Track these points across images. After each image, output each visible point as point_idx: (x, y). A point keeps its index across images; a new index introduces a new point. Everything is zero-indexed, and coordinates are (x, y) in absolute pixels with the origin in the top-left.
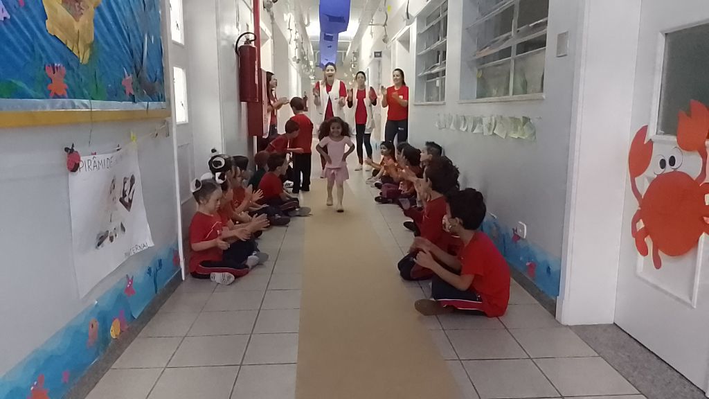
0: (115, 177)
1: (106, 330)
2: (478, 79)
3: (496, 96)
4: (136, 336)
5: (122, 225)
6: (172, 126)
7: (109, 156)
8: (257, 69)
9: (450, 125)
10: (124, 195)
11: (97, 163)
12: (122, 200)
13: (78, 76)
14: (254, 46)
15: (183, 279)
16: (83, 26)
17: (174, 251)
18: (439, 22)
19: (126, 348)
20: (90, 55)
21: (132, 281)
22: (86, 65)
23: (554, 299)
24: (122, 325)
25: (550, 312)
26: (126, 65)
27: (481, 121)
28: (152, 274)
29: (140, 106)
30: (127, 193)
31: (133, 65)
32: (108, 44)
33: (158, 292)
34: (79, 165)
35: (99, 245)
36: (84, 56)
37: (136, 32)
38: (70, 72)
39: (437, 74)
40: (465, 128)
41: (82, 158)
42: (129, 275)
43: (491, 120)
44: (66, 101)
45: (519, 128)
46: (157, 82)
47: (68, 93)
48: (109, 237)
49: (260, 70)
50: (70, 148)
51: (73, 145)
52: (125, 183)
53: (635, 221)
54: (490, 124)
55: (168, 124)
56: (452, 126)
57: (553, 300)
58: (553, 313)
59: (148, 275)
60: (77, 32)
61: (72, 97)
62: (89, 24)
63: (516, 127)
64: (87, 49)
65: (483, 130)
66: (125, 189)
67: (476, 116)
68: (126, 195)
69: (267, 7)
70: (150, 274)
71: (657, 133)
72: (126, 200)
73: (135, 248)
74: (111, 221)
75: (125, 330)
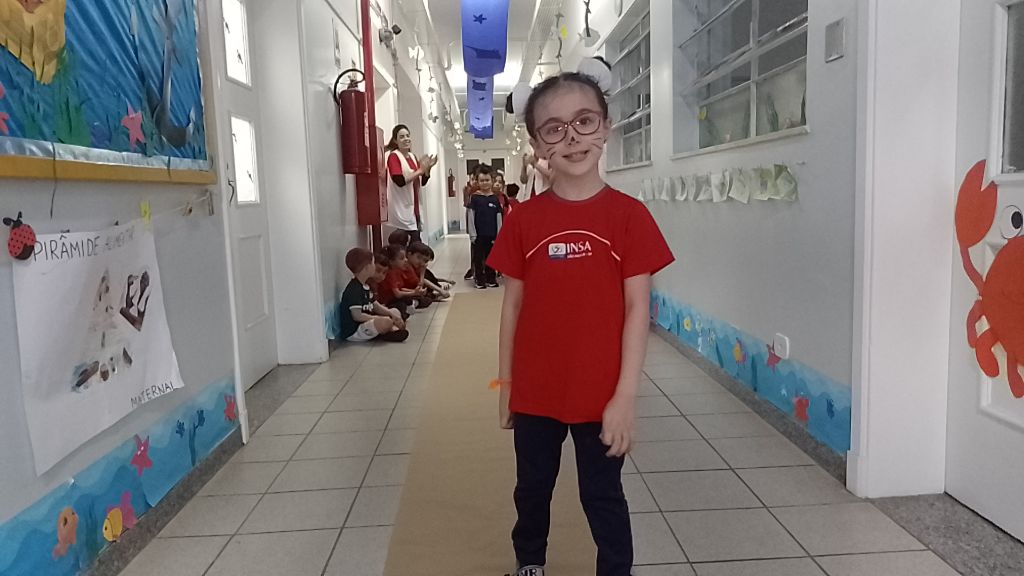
0: (107, 272)
1: (92, 527)
2: (700, 121)
4: (154, 536)
5: (125, 353)
6: (221, 200)
7: (92, 235)
9: (660, 194)
10: (130, 304)
11: (69, 247)
12: (123, 312)
13: (32, 101)
14: (363, 91)
15: (245, 441)
16: (44, 24)
17: (226, 397)
19: (134, 556)
20: (58, 71)
21: (146, 444)
22: (49, 85)
23: (842, 455)
24: (125, 518)
25: (837, 478)
26: (131, 94)
27: (708, 182)
28: (186, 434)
29: (157, 162)
30: (135, 301)
31: (143, 96)
32: (92, 55)
33: (197, 464)
34: (33, 247)
35: (79, 385)
36: (46, 72)
37: (149, 47)
38: (16, 93)
39: (638, 124)
40: (685, 196)
41: (38, 238)
42: (140, 437)
43: (724, 176)
44: (7, 140)
45: (769, 184)
46: (188, 127)
47: (10, 128)
48: (99, 373)
49: (373, 126)
50: (15, 219)
51: (20, 215)
52: (130, 283)
53: (973, 319)
54: (723, 184)
55: (211, 195)
56: (664, 197)
57: (841, 458)
58: (843, 480)
59: (179, 435)
60: (29, 31)
61: (19, 133)
62: (57, 22)
63: (764, 185)
64: (51, 60)
65: (711, 195)
66: (131, 295)
67: (699, 175)
68: (132, 305)
69: (385, 39)
70: (182, 435)
71: (1002, 172)
72: (133, 312)
73: (150, 391)
74: (103, 345)
75: (130, 527)
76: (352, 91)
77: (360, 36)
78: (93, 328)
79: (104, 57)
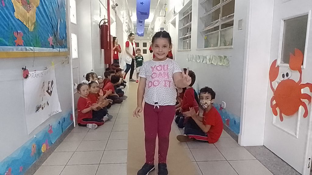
1: (39, 149)
2: (205, 39)
3: (213, 47)
4: (53, 151)
6: (70, 59)
7: (42, 72)
8: (108, 35)
11: (36, 75)
12: (47, 91)
13: (29, 36)
14: (107, 25)
15: (75, 126)
16: (31, 15)
17: (70, 114)
18: (188, 15)
19: (49, 156)
20: (34, 28)
21: (51, 127)
22: (32, 32)
23: (237, 135)
24: (47, 146)
25: (236, 141)
26: (50, 33)
27: (206, 58)
29: (56, 50)
30: (50, 88)
31: (53, 32)
33: (63, 132)
34: (28, 75)
35: (37, 111)
36: (31, 28)
37: (54, 18)
38: (25, 35)
39: (187, 38)
40: (200, 61)
41: (29, 73)
44: (23, 47)
45: (222, 61)
46: (63, 40)
47: (24, 44)
48: (41, 108)
49: (110, 35)
51: (26, 67)
52: (49, 84)
54: (210, 59)
55: (68, 58)
56: (194, 60)
59: (59, 124)
60: (28, 17)
61: (26, 45)
62: (34, 14)
63: (221, 60)
64: (33, 25)
65: (207, 62)
66: (49, 86)
67: (204, 56)
68: (49, 89)
69: (113, 8)
70: (60, 124)
71: (281, 63)
72: (49, 91)
73: (53, 113)
74: (42, 100)
75: (48, 149)
76: (104, 25)
77: (107, 8)
78: (40, 96)
79: (45, 23)
